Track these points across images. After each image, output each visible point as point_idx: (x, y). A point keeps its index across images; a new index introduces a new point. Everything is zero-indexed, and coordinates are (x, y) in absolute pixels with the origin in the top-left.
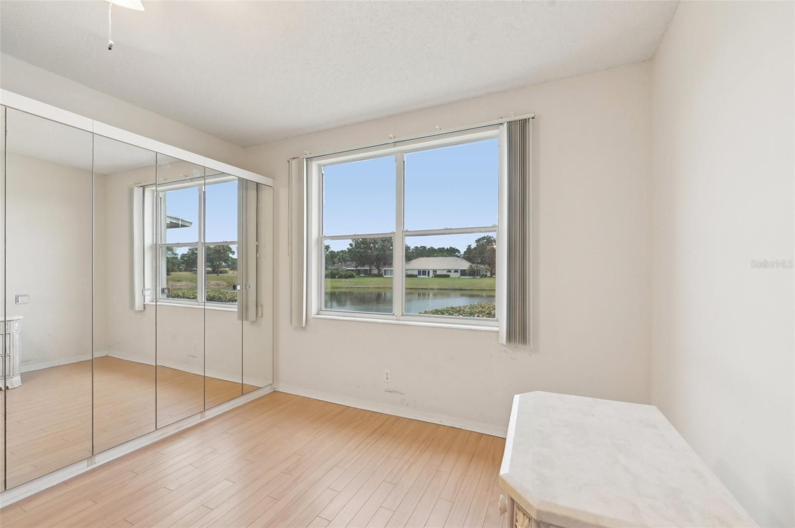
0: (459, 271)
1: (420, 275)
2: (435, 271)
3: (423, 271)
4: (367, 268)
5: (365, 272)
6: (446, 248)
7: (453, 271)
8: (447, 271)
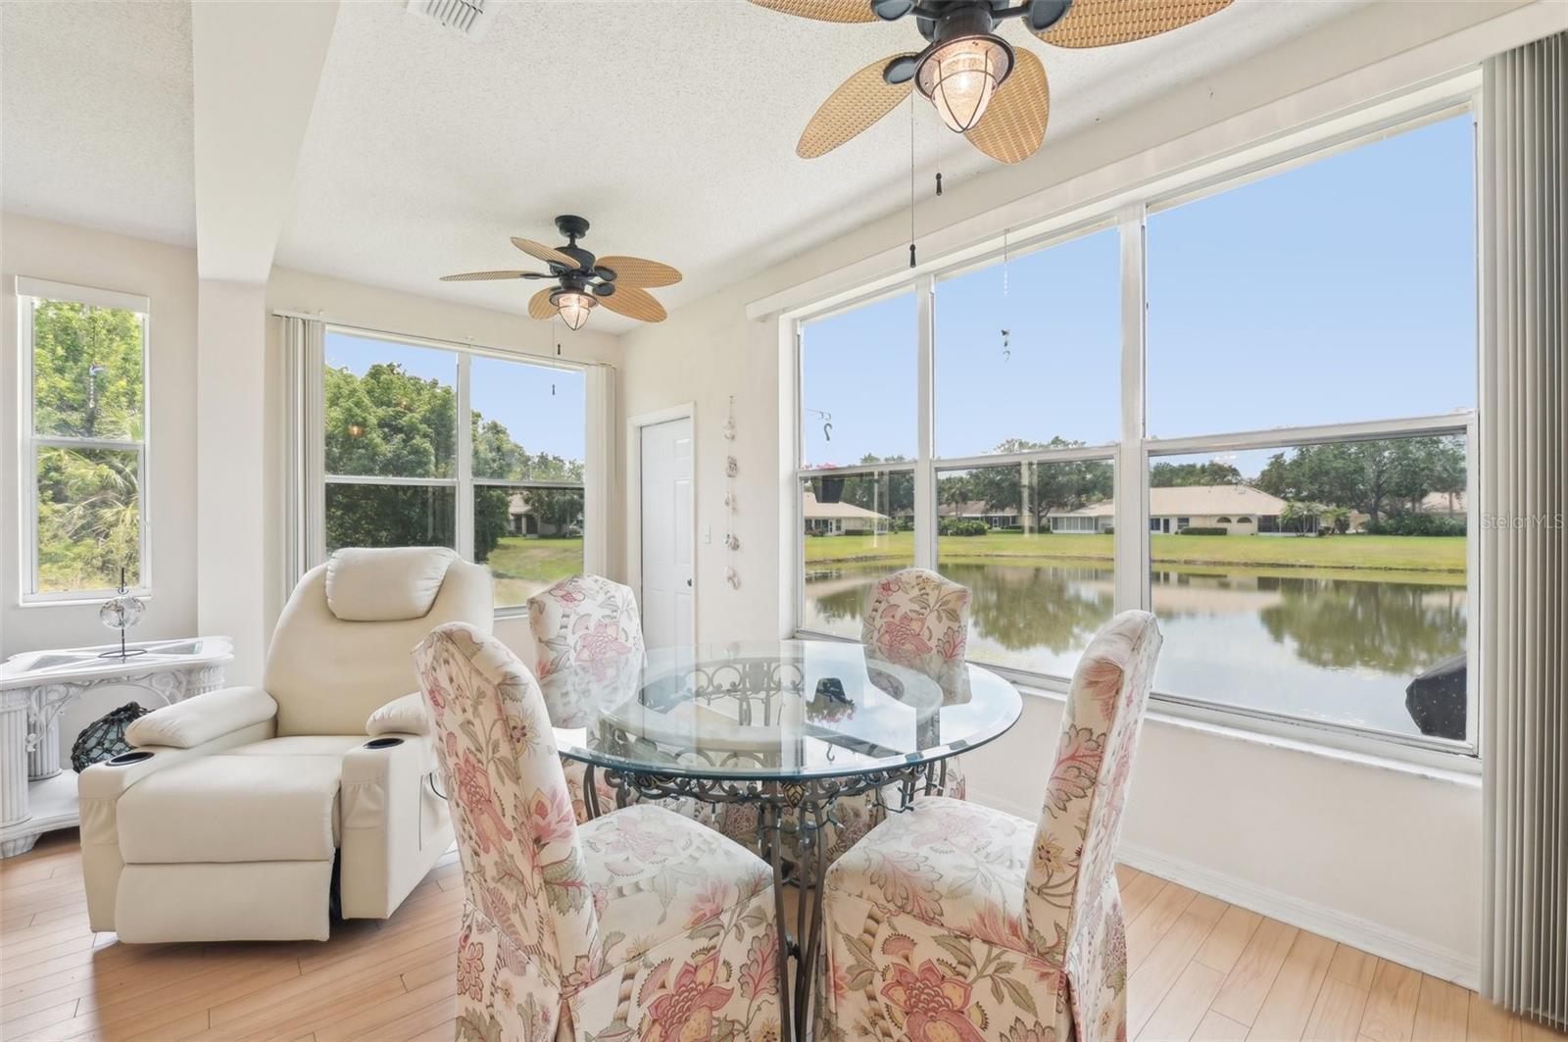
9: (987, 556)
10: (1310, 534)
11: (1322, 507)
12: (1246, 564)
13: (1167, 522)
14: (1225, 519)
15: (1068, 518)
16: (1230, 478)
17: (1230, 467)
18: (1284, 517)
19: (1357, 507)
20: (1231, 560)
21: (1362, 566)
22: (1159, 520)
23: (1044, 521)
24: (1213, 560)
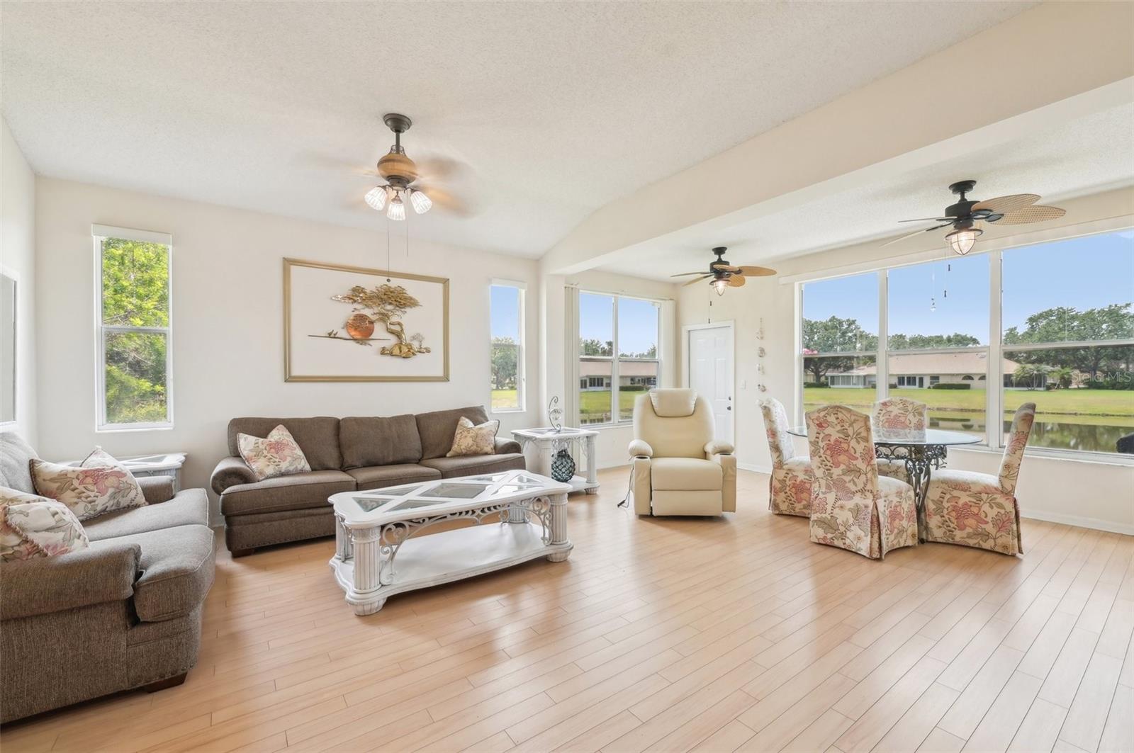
10: (1039, 389)
11: (1049, 368)
13: (921, 380)
14: (969, 377)
15: (842, 376)
16: (971, 346)
17: (971, 337)
18: (1017, 376)
19: (1079, 368)
20: (973, 408)
21: (1082, 412)
22: (915, 378)
23: (823, 379)
24: (959, 408)
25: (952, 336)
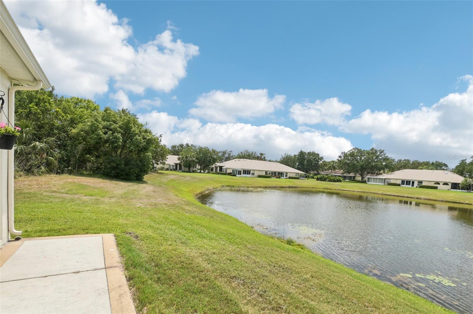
0: (450, 185)
1: (404, 184)
2: (420, 182)
3: (407, 181)
4: (352, 175)
5: (350, 177)
6: (431, 162)
7: (441, 184)
8: (434, 182)
9: (339, 190)
12: (442, 201)
13: (413, 182)
14: (438, 183)
15: (373, 178)
16: (443, 167)
17: (444, 164)
18: (463, 184)
20: (436, 199)
23: (364, 179)
24: (429, 198)
25: (434, 162)
